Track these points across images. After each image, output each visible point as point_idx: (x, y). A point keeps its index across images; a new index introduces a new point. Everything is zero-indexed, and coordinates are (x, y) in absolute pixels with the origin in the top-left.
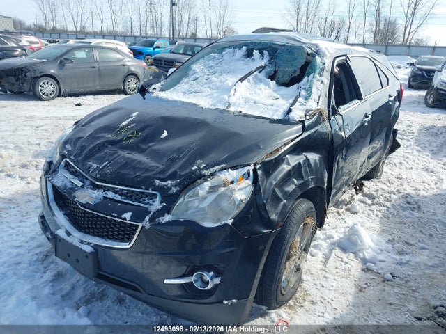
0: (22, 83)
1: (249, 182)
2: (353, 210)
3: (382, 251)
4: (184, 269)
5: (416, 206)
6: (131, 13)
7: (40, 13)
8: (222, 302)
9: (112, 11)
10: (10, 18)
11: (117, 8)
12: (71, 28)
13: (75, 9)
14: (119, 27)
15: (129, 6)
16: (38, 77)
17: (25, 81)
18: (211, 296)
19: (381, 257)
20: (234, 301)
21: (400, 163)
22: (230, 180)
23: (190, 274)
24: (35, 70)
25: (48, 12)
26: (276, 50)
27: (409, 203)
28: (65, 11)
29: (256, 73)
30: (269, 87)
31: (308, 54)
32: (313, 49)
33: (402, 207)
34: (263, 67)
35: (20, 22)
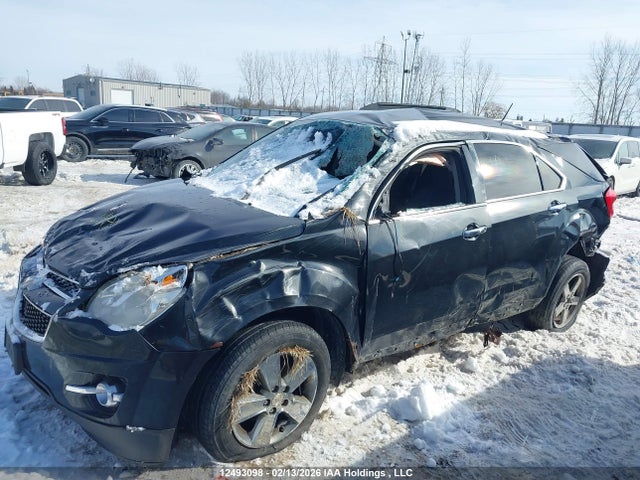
0: (162, 166)
1: (178, 284)
2: (468, 367)
3: (458, 427)
4: (89, 377)
5: (583, 378)
6: (355, 83)
7: (245, 84)
8: (125, 427)
9: (331, 81)
10: (208, 90)
11: (338, 77)
12: (279, 103)
13: (287, 80)
14: (338, 101)
15: (354, 74)
16: (180, 160)
17: (166, 163)
18: (110, 416)
19: (450, 436)
20: (141, 429)
21: (618, 314)
22: (152, 279)
23: (93, 385)
24: (177, 152)
25: (255, 83)
26: (341, 131)
27: (574, 372)
28: (275, 82)
29: (306, 159)
30: (315, 177)
31: (376, 137)
32: (384, 131)
33: (557, 375)
34: (318, 153)
35: (224, 95)
